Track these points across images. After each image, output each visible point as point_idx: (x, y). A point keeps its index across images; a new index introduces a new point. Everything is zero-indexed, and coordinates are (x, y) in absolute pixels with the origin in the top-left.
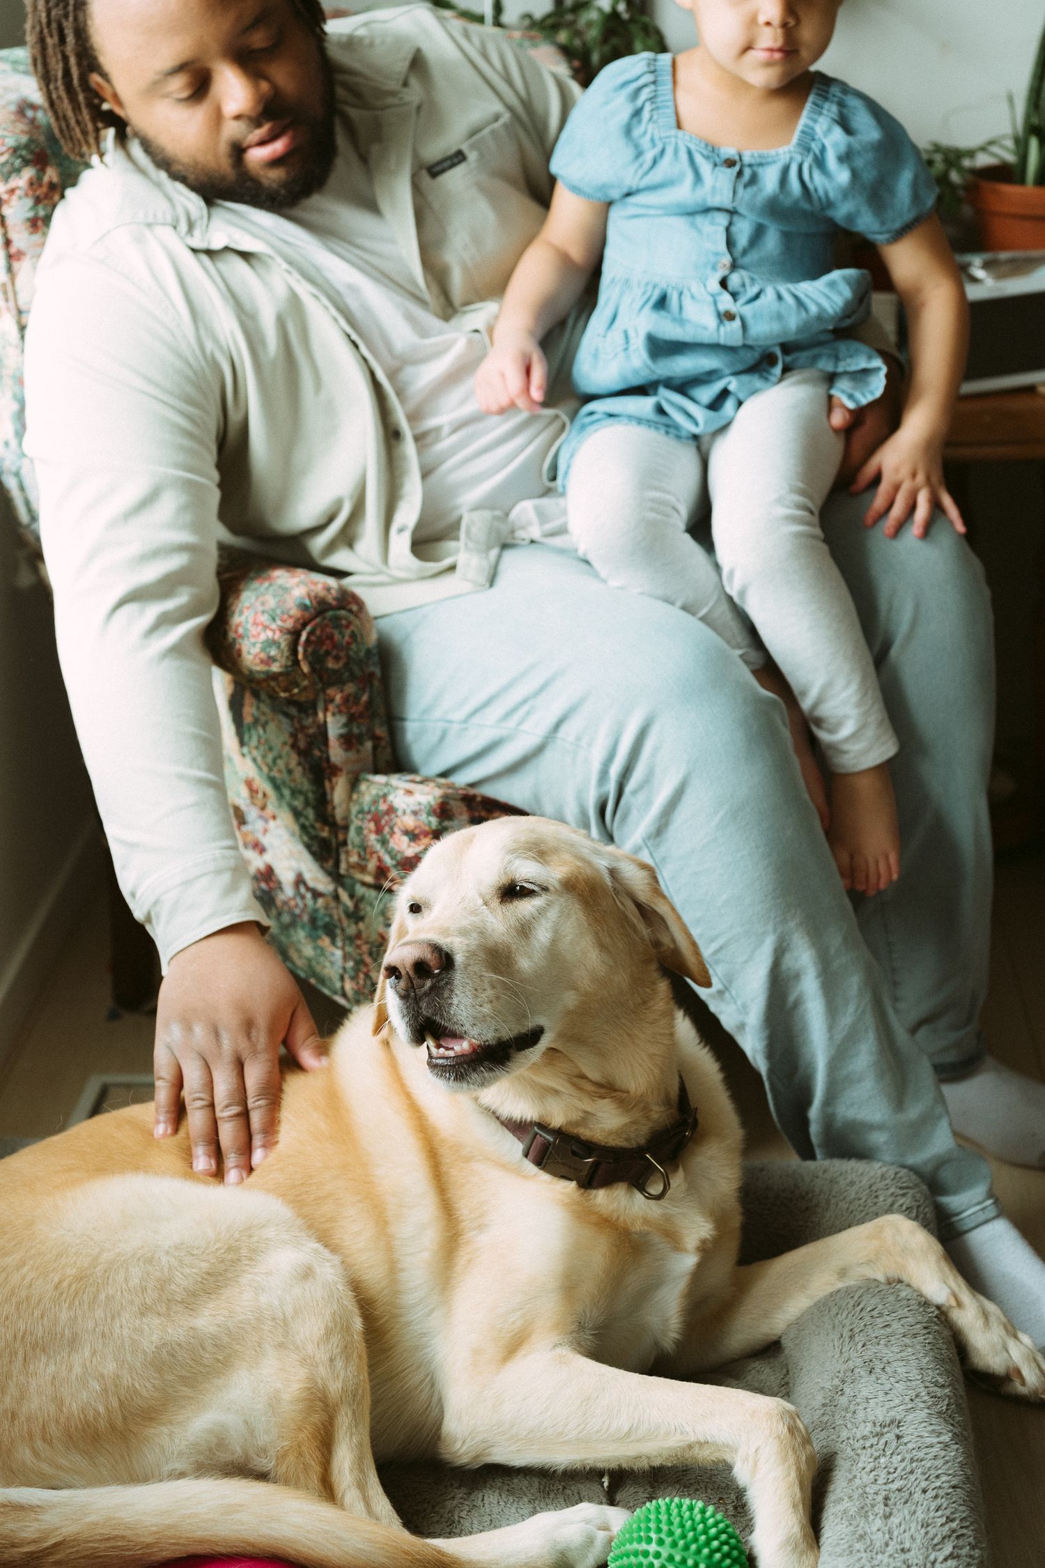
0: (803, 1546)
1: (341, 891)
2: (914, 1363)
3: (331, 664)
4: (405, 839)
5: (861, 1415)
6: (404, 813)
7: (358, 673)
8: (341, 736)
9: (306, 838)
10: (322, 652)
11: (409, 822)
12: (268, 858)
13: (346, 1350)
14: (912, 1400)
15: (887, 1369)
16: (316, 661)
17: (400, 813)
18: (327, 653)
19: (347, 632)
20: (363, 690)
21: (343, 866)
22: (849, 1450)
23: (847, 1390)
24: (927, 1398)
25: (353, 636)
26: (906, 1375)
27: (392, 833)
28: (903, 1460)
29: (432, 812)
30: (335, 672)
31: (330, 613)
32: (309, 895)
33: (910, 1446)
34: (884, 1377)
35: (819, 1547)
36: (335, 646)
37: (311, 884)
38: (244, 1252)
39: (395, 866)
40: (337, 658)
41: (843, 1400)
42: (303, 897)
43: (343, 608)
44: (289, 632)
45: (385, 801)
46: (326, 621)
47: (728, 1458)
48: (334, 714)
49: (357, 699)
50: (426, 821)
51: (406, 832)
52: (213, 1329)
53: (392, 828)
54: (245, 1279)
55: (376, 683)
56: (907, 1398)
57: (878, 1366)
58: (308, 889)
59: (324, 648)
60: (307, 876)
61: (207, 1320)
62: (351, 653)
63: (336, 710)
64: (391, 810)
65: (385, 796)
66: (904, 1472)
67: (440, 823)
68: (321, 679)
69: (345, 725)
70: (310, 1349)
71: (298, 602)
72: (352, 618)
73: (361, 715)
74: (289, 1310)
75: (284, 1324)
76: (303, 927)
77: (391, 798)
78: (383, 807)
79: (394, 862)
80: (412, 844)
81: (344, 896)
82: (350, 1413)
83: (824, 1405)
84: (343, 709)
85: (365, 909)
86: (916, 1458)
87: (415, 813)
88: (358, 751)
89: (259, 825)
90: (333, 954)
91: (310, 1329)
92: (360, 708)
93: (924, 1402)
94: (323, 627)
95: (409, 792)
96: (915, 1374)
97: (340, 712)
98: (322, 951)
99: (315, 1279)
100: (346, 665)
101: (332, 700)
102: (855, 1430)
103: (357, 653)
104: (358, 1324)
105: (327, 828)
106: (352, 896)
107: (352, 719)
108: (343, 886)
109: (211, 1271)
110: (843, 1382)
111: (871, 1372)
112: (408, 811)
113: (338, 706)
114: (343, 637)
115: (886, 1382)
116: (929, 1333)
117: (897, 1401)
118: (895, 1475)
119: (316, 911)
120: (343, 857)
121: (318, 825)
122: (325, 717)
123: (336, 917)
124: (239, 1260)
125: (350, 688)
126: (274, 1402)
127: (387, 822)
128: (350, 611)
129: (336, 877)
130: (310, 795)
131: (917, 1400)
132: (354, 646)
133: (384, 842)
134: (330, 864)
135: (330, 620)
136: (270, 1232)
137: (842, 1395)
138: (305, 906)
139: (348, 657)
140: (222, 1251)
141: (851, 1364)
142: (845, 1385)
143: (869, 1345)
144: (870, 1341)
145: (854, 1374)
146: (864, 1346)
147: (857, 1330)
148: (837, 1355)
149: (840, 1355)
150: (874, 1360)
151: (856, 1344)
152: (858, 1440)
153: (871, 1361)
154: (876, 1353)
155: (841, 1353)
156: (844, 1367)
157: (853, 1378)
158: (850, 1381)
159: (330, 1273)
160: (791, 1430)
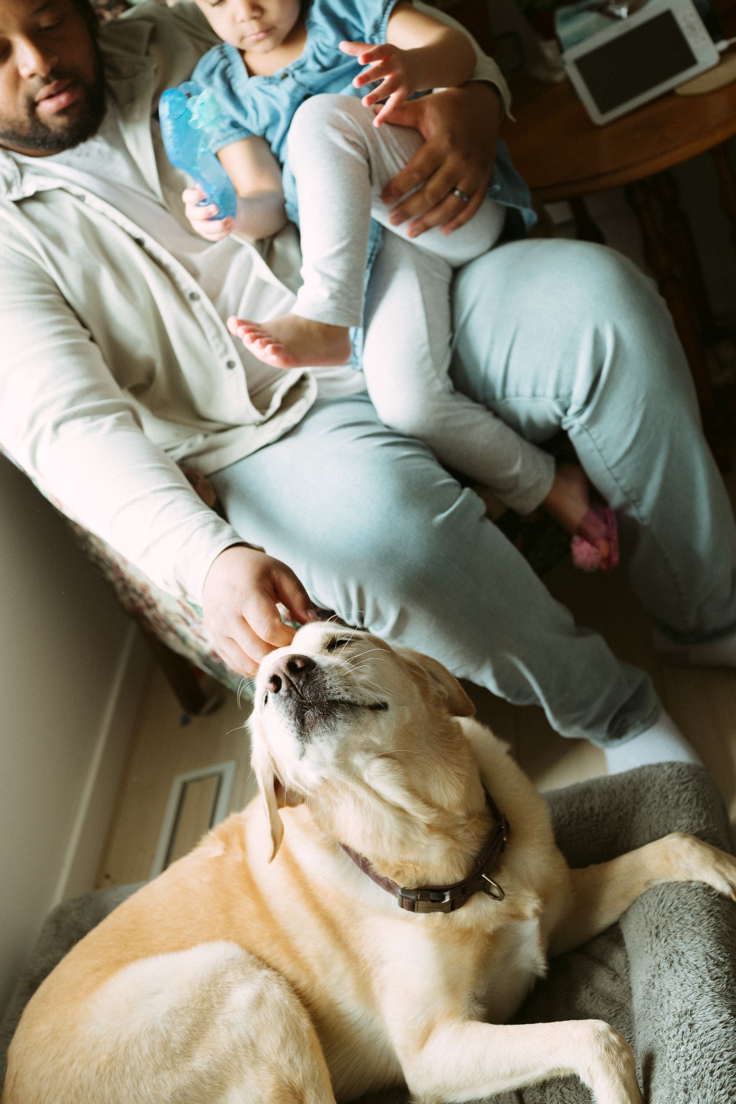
2: (701, 950)
5: (666, 1005)
13: (300, 1049)
14: (700, 987)
15: (683, 961)
22: (660, 1041)
23: (657, 984)
24: (711, 982)
26: (695, 963)
28: (695, 1047)
33: (700, 1031)
34: (679, 968)
38: (214, 999)
41: (655, 992)
54: (219, 1020)
56: (697, 986)
57: (675, 958)
70: (274, 1058)
74: (253, 1034)
75: (252, 1046)
86: (705, 1042)
93: (709, 986)
96: (701, 962)
99: (265, 1004)
102: (662, 1022)
109: (195, 1024)
110: (654, 976)
111: (671, 965)
115: (682, 973)
117: (689, 991)
118: (691, 1061)
124: (212, 1007)
131: (704, 985)
137: (653, 988)
140: (199, 1005)
141: (658, 958)
142: (655, 979)
143: (669, 941)
144: (670, 935)
145: (660, 969)
146: (665, 941)
147: (661, 926)
148: (649, 951)
149: (651, 951)
150: (673, 954)
151: (661, 941)
152: (665, 1032)
153: (670, 955)
154: (674, 947)
155: (652, 949)
156: (654, 964)
157: (659, 972)
158: (657, 976)
159: (278, 994)
160: (607, 1049)
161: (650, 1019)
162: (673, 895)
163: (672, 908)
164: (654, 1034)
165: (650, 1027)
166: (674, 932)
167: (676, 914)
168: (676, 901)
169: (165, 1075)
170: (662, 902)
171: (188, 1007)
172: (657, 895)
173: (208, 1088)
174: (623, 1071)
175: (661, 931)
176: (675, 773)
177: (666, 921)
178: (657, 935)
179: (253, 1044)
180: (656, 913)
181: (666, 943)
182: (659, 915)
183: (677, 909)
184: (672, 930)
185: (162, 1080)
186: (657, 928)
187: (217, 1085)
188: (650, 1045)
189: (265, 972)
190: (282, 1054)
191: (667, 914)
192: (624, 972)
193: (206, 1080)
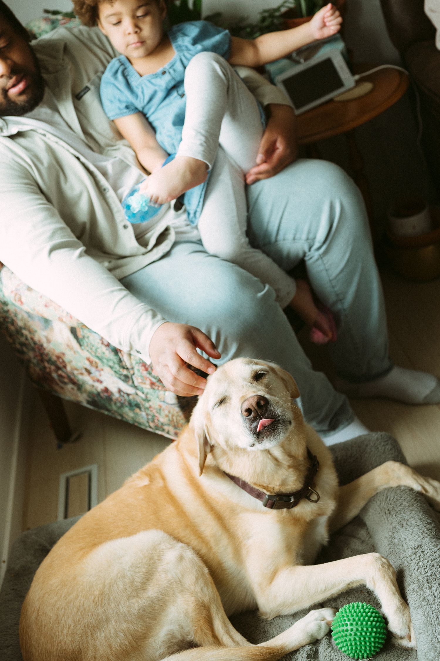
0: (402, 608)
1: (138, 391)
2: (417, 517)
5: (405, 546)
9: (118, 375)
12: (105, 385)
13: (206, 583)
14: (422, 534)
15: (408, 523)
21: (136, 383)
22: (406, 562)
23: (396, 537)
24: (427, 531)
26: (416, 524)
28: (428, 562)
32: (125, 395)
33: (428, 555)
34: (408, 527)
35: (408, 605)
37: (125, 391)
38: (156, 558)
41: (396, 541)
42: (123, 396)
47: (363, 583)
52: (155, 595)
54: (160, 569)
56: (420, 534)
57: (404, 523)
58: (124, 393)
60: (122, 388)
61: (152, 592)
66: (430, 567)
70: (192, 588)
74: (180, 576)
75: (180, 582)
76: (127, 406)
79: (156, 380)
81: (140, 393)
82: (215, 607)
83: (389, 544)
85: (149, 397)
86: (432, 559)
89: (97, 373)
90: (141, 414)
91: (190, 580)
93: (426, 533)
96: (419, 523)
98: (137, 414)
99: (185, 559)
102: (405, 553)
104: (206, 571)
105: (125, 370)
106: (143, 393)
109: (147, 571)
110: (393, 533)
111: (402, 526)
115: (409, 529)
116: (417, 502)
117: (417, 537)
118: (427, 569)
120: (134, 379)
121: (121, 370)
123: (139, 401)
124: (155, 562)
126: (186, 613)
129: (136, 387)
130: (115, 360)
131: (424, 533)
134: (130, 382)
136: (163, 546)
137: (395, 539)
138: (125, 399)
140: (148, 561)
141: (393, 525)
142: (395, 534)
143: (397, 515)
144: (397, 513)
145: (396, 529)
146: (396, 515)
147: (391, 509)
148: (387, 522)
149: (388, 522)
150: (402, 521)
151: (393, 516)
152: (408, 557)
153: (401, 521)
154: (401, 518)
155: (388, 521)
156: (391, 527)
157: (397, 531)
158: (396, 532)
159: (189, 555)
160: (382, 565)
161: (396, 554)
162: (393, 494)
163: (395, 500)
164: (401, 560)
165: (398, 558)
166: (399, 511)
167: (397, 503)
168: (396, 497)
169: (134, 600)
170: (387, 498)
171: (142, 563)
172: (383, 495)
173: (157, 607)
174: (392, 577)
175: (391, 512)
176: (380, 437)
177: (393, 506)
178: (390, 513)
179: (180, 581)
180: (386, 503)
181: (396, 517)
182: (388, 504)
183: (397, 500)
184: (398, 510)
185: (132, 603)
186: (388, 510)
187: (162, 605)
188: (399, 566)
189: (181, 544)
190: (197, 586)
191: (393, 503)
192: (367, 539)
193: (156, 602)
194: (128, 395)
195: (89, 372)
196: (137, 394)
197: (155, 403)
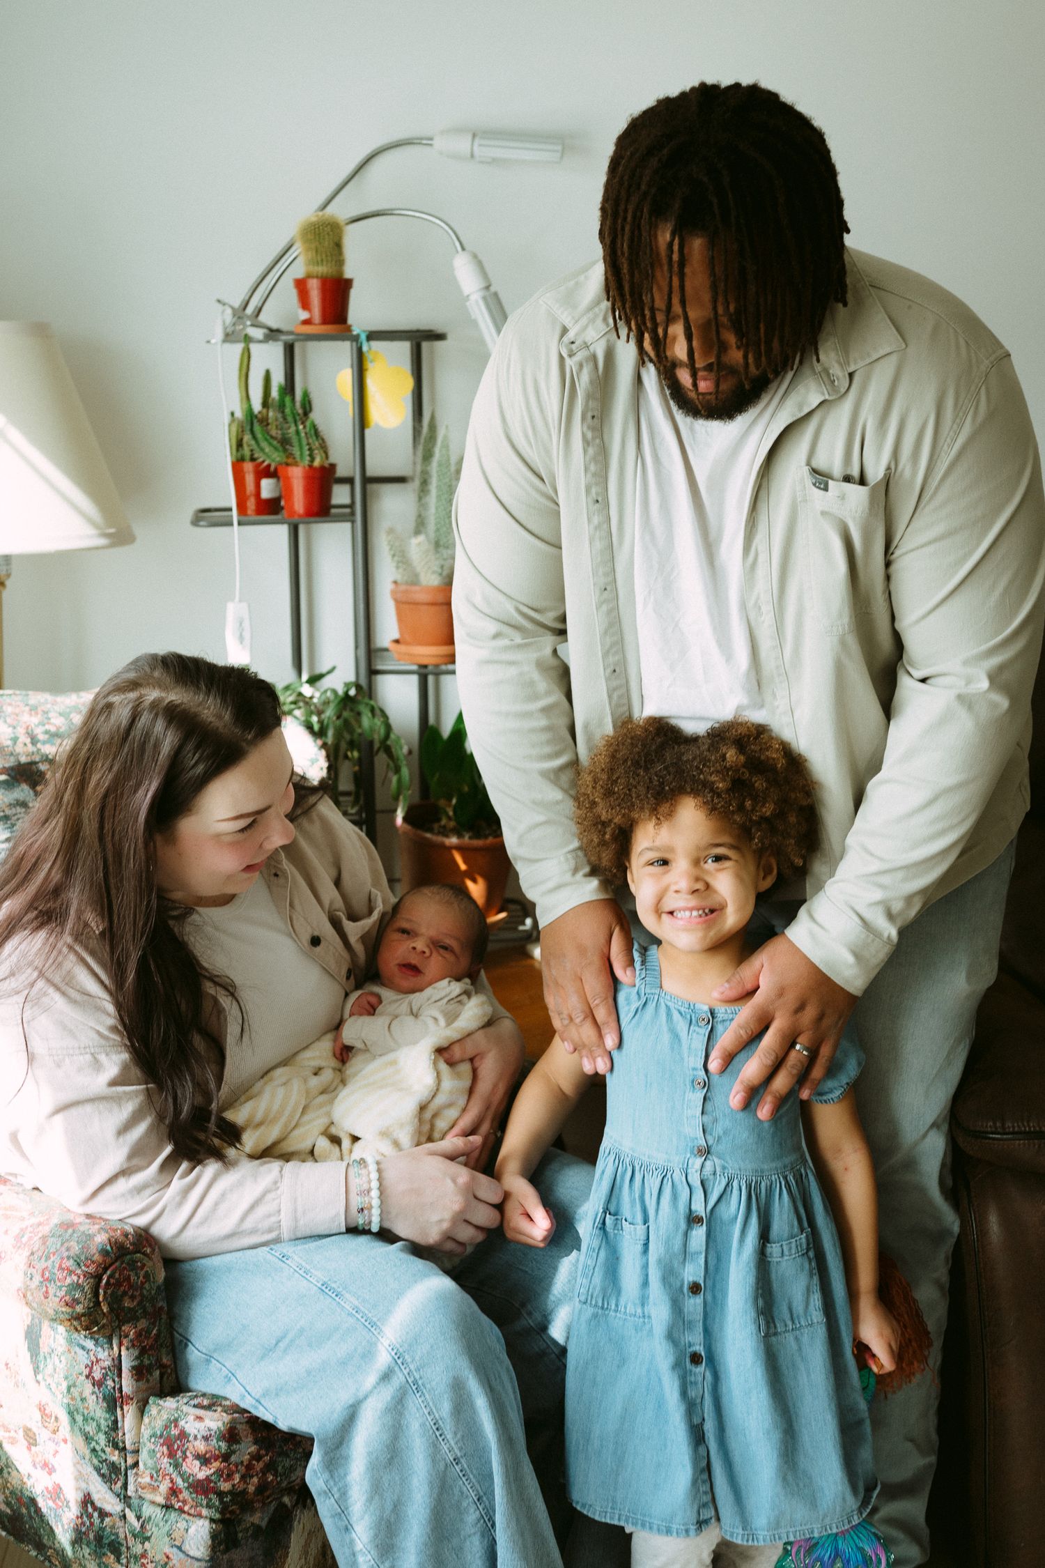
1: (127, 1510)
3: (127, 1303)
4: (197, 1463)
6: (196, 1438)
7: (150, 1309)
8: (133, 1368)
9: (95, 1461)
10: (120, 1293)
11: (201, 1446)
12: (56, 1477)
16: (115, 1301)
17: (191, 1438)
18: (125, 1293)
19: (142, 1273)
20: (154, 1324)
21: (131, 1488)
25: (147, 1276)
27: (185, 1458)
29: (222, 1437)
30: (129, 1308)
31: (128, 1257)
32: (96, 1515)
36: (131, 1286)
37: (98, 1504)
39: (187, 1488)
40: (133, 1298)
42: (90, 1516)
43: (139, 1252)
44: (92, 1276)
45: (176, 1426)
46: (124, 1265)
48: (128, 1349)
49: (148, 1332)
50: (217, 1447)
51: (197, 1457)
53: (184, 1453)
55: (164, 1316)
58: (95, 1508)
59: (122, 1289)
60: (95, 1497)
62: (145, 1292)
63: (130, 1345)
64: (183, 1435)
65: (176, 1421)
67: (229, 1447)
68: (118, 1318)
69: (137, 1358)
71: (100, 1248)
72: (146, 1260)
73: (151, 1347)
76: (91, 1543)
77: (182, 1423)
78: (175, 1432)
79: (186, 1485)
80: (203, 1468)
81: (131, 1516)
84: (135, 1343)
85: (151, 1529)
87: (206, 1438)
88: (148, 1381)
89: (51, 1447)
92: (150, 1341)
94: (121, 1271)
95: (200, 1418)
97: (133, 1346)
100: (140, 1303)
101: (126, 1336)
103: (149, 1291)
105: (117, 1452)
106: (139, 1518)
107: (143, 1351)
108: (129, 1506)
112: (199, 1437)
113: (131, 1341)
114: (138, 1278)
119: (103, 1529)
120: (131, 1479)
121: (108, 1450)
122: (120, 1351)
123: (122, 1536)
125: (143, 1324)
127: (178, 1447)
128: (144, 1254)
129: (126, 1499)
130: (102, 1422)
132: (147, 1286)
133: (177, 1466)
134: (119, 1486)
135: (128, 1264)
138: (92, 1524)
139: (142, 1295)
194: (103, 1514)
195: (31, 1440)
196: (124, 1516)
197: (158, 1547)
